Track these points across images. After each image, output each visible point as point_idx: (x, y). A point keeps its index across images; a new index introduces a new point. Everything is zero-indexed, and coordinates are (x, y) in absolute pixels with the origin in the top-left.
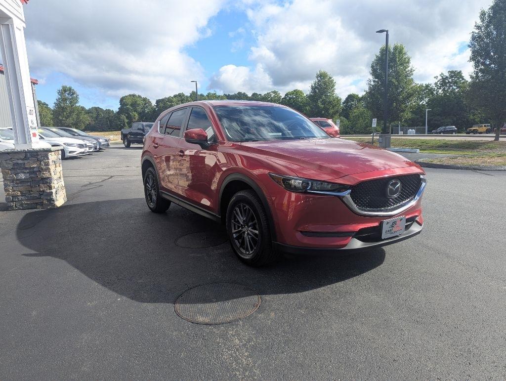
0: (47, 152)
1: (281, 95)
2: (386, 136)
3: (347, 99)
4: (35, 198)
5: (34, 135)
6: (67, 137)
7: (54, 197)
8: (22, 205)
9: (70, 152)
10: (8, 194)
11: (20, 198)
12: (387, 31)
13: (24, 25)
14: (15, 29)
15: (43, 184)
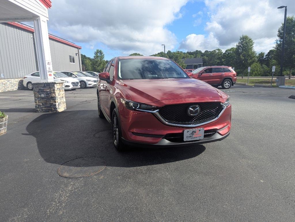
0: (54, 84)
1: (222, 51)
2: (282, 78)
3: (269, 53)
4: (48, 107)
5: (50, 75)
6: (90, 76)
7: (57, 107)
8: (42, 110)
9: (89, 84)
10: (36, 104)
11: (41, 106)
12: (286, 7)
13: (48, 19)
14: (41, 22)
15: (52, 100)
